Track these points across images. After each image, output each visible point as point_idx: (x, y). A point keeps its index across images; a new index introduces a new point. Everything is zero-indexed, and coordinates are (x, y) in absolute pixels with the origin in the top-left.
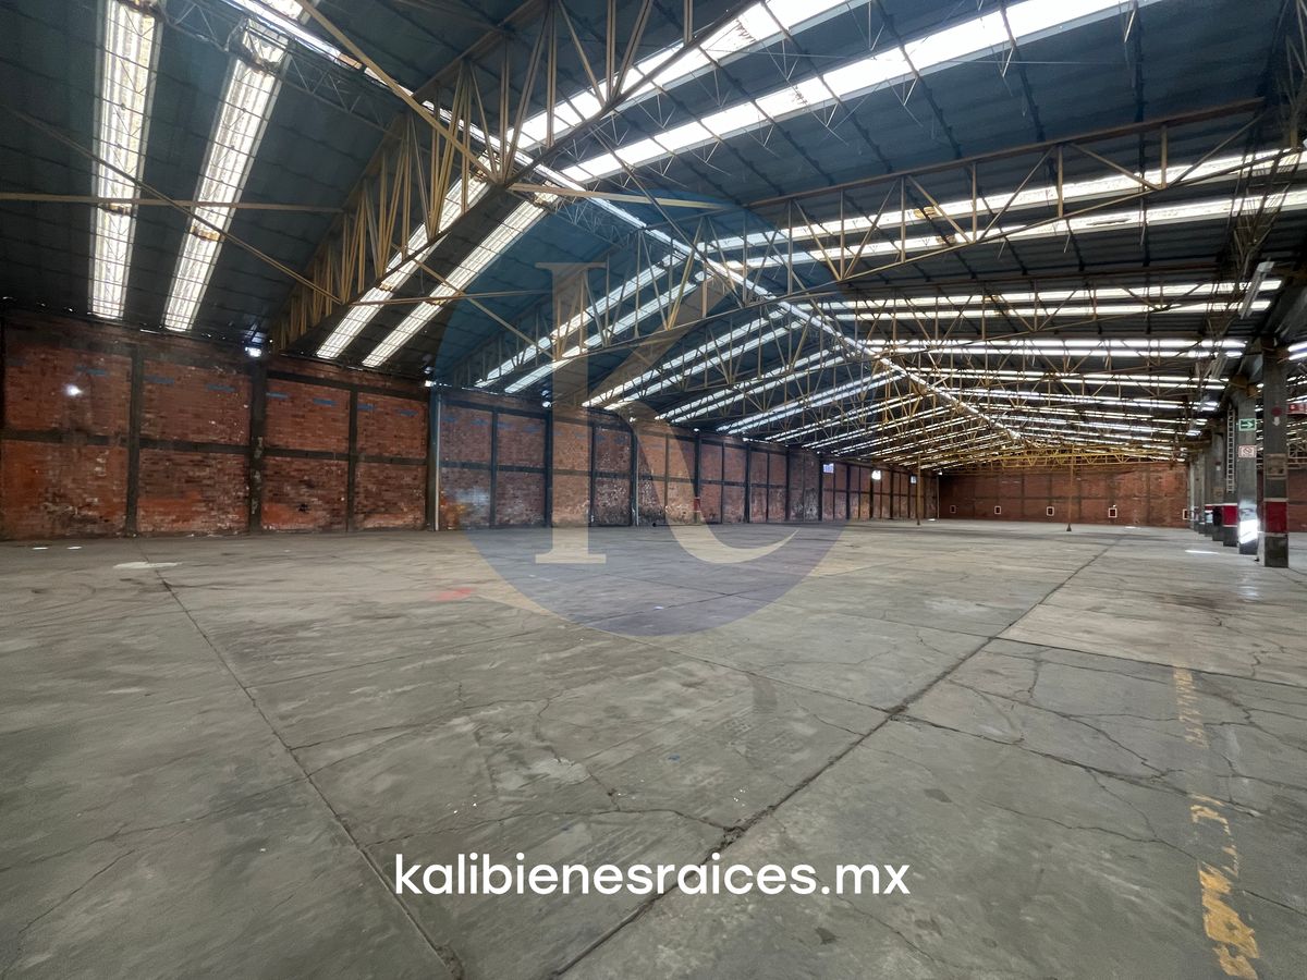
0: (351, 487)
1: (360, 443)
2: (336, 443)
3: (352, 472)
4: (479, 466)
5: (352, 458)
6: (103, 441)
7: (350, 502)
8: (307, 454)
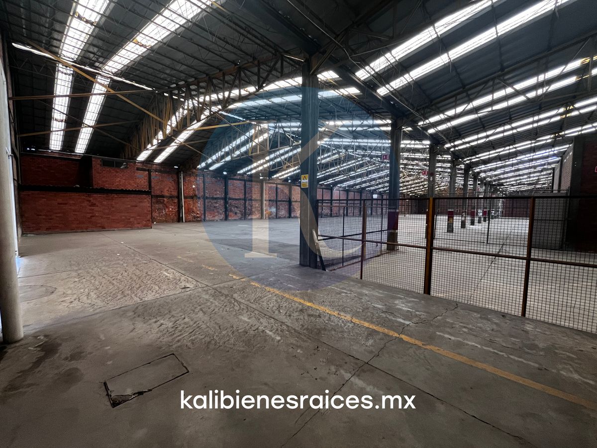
0: (245, 208)
1: (247, 195)
2: (242, 196)
3: (245, 203)
4: (273, 201)
5: (245, 200)
6: (199, 198)
7: (245, 212)
8: (236, 199)
